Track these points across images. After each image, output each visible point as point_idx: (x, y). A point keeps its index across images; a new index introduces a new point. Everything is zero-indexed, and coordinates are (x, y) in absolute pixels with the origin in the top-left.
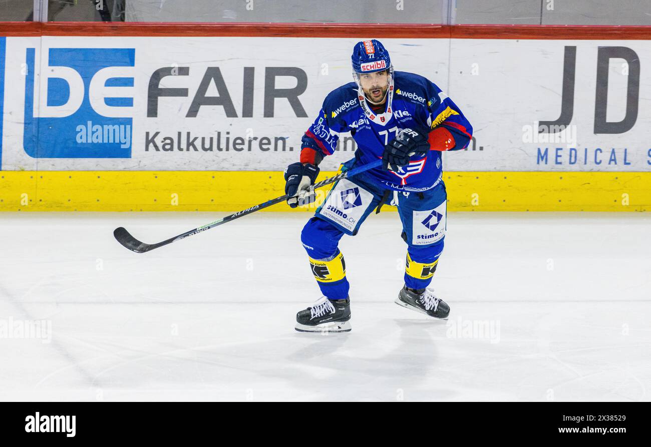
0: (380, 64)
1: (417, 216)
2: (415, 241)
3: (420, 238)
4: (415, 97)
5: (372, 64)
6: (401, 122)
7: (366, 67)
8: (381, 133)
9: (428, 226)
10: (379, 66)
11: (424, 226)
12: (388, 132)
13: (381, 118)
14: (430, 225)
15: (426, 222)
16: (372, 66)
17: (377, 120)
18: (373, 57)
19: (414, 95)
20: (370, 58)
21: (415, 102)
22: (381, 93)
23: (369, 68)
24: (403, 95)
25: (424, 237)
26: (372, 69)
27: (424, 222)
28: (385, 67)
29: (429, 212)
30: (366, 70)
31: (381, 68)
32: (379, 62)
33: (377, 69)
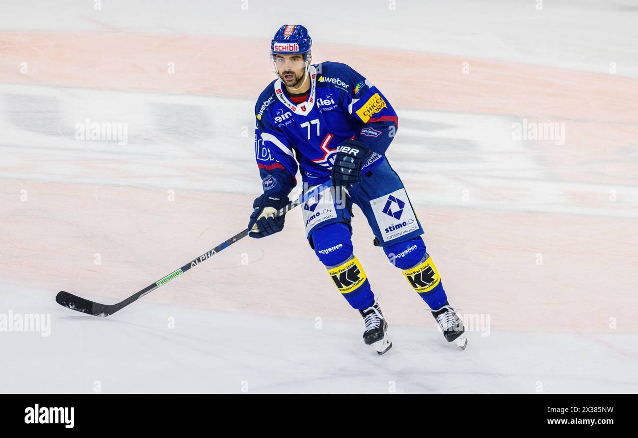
0: (292, 47)
1: (376, 205)
2: (386, 237)
3: (388, 231)
4: (339, 83)
5: (285, 45)
6: (323, 111)
7: (278, 47)
8: (303, 125)
9: (390, 214)
10: (291, 48)
11: (386, 215)
12: (310, 123)
13: (302, 108)
14: (393, 212)
15: (386, 210)
16: (284, 47)
17: (298, 111)
18: (288, 39)
19: (338, 81)
20: (285, 39)
21: (339, 87)
22: (294, 78)
23: (281, 48)
24: (326, 81)
25: (392, 229)
26: (284, 50)
27: (385, 211)
28: (298, 51)
29: (386, 198)
30: (278, 51)
31: (294, 51)
32: (292, 44)
33: (289, 51)
